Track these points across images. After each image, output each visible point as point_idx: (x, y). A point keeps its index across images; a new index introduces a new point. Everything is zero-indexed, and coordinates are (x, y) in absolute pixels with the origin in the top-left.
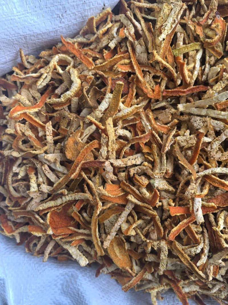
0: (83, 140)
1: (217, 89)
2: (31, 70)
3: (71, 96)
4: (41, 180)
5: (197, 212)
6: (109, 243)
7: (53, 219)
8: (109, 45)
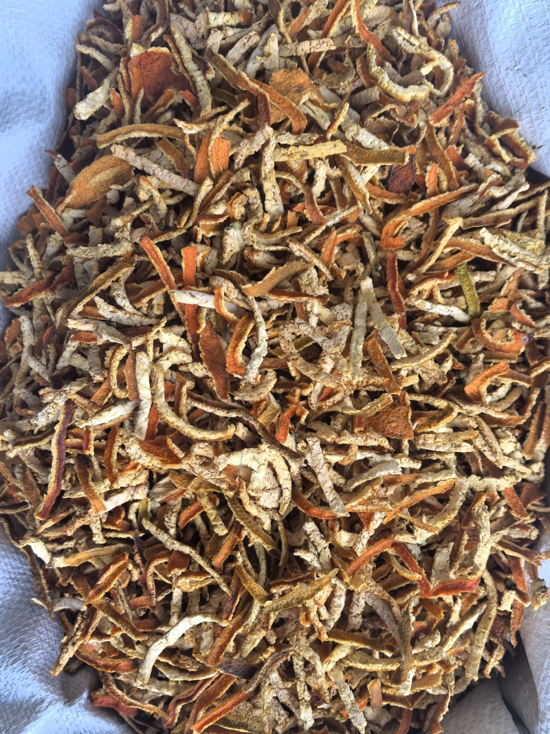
0: (305, 107)
1: (402, 335)
2: (424, 22)
3: (381, 83)
4: (231, 32)
5: (189, 295)
6: (120, 156)
7: (158, 59)
8: (470, 155)
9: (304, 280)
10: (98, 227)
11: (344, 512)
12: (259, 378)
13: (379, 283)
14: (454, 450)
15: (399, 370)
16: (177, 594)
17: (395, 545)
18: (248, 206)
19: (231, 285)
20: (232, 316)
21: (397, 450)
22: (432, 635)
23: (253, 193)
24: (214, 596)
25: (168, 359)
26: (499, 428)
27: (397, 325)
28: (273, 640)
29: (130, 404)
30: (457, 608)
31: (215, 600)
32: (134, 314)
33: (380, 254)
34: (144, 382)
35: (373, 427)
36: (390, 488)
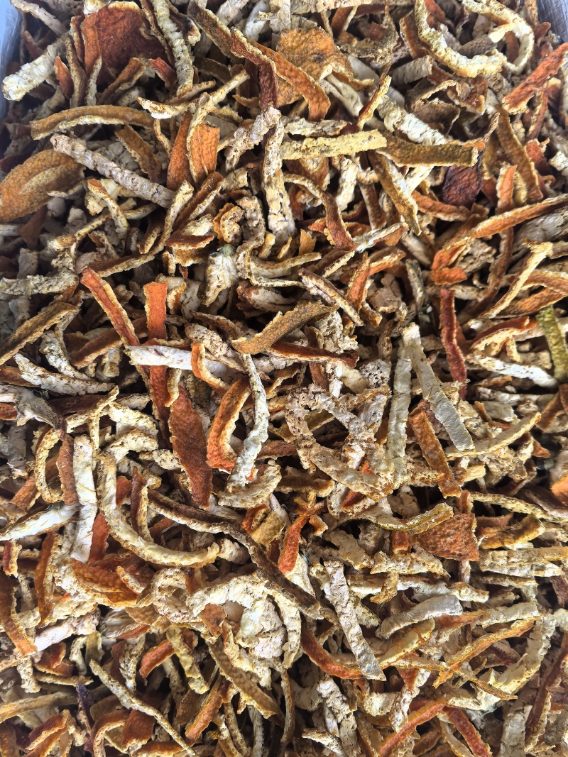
0: (327, 83)
1: (463, 409)
3: (436, 50)
5: (154, 352)
6: (63, 150)
7: (123, 18)
8: (559, 153)
9: (323, 330)
10: (32, 250)
11: (377, 674)
12: (255, 475)
13: (429, 330)
14: (534, 574)
15: (458, 460)
17: (449, 710)
18: (243, 222)
19: (217, 337)
20: (216, 382)
21: (454, 576)
23: (251, 204)
25: (122, 444)
27: (456, 395)
29: (67, 508)
32: (75, 378)
33: (430, 290)
34: (85, 480)
35: (419, 540)
36: (444, 633)
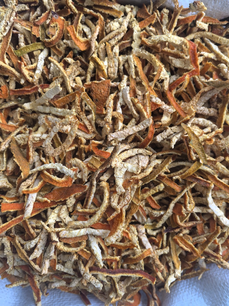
5: (28, 208)
9: (21, 142)
11: (149, 120)
12: (75, 168)
13: (28, 99)
14: (117, 57)
15: (72, 88)
16: (196, 210)
17: (170, 90)
19: (23, 184)
20: (40, 183)
21: (116, 89)
22: (221, 68)
24: (198, 189)
25: (65, 219)
26: (106, 31)
28: (222, 158)
29: (90, 239)
30: (206, 54)
31: (200, 189)
32: (40, 237)
33: (13, 99)
34: (76, 233)
35: (104, 103)
36: (138, 93)
